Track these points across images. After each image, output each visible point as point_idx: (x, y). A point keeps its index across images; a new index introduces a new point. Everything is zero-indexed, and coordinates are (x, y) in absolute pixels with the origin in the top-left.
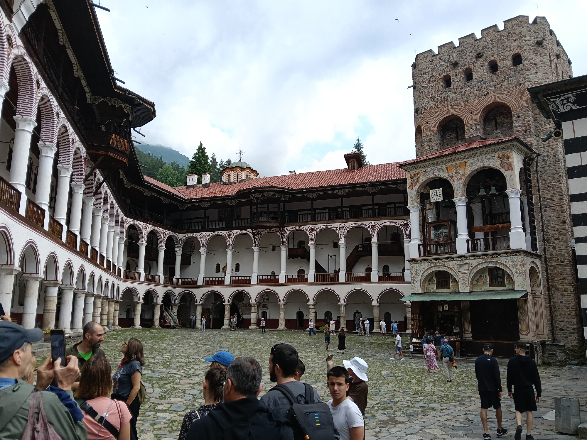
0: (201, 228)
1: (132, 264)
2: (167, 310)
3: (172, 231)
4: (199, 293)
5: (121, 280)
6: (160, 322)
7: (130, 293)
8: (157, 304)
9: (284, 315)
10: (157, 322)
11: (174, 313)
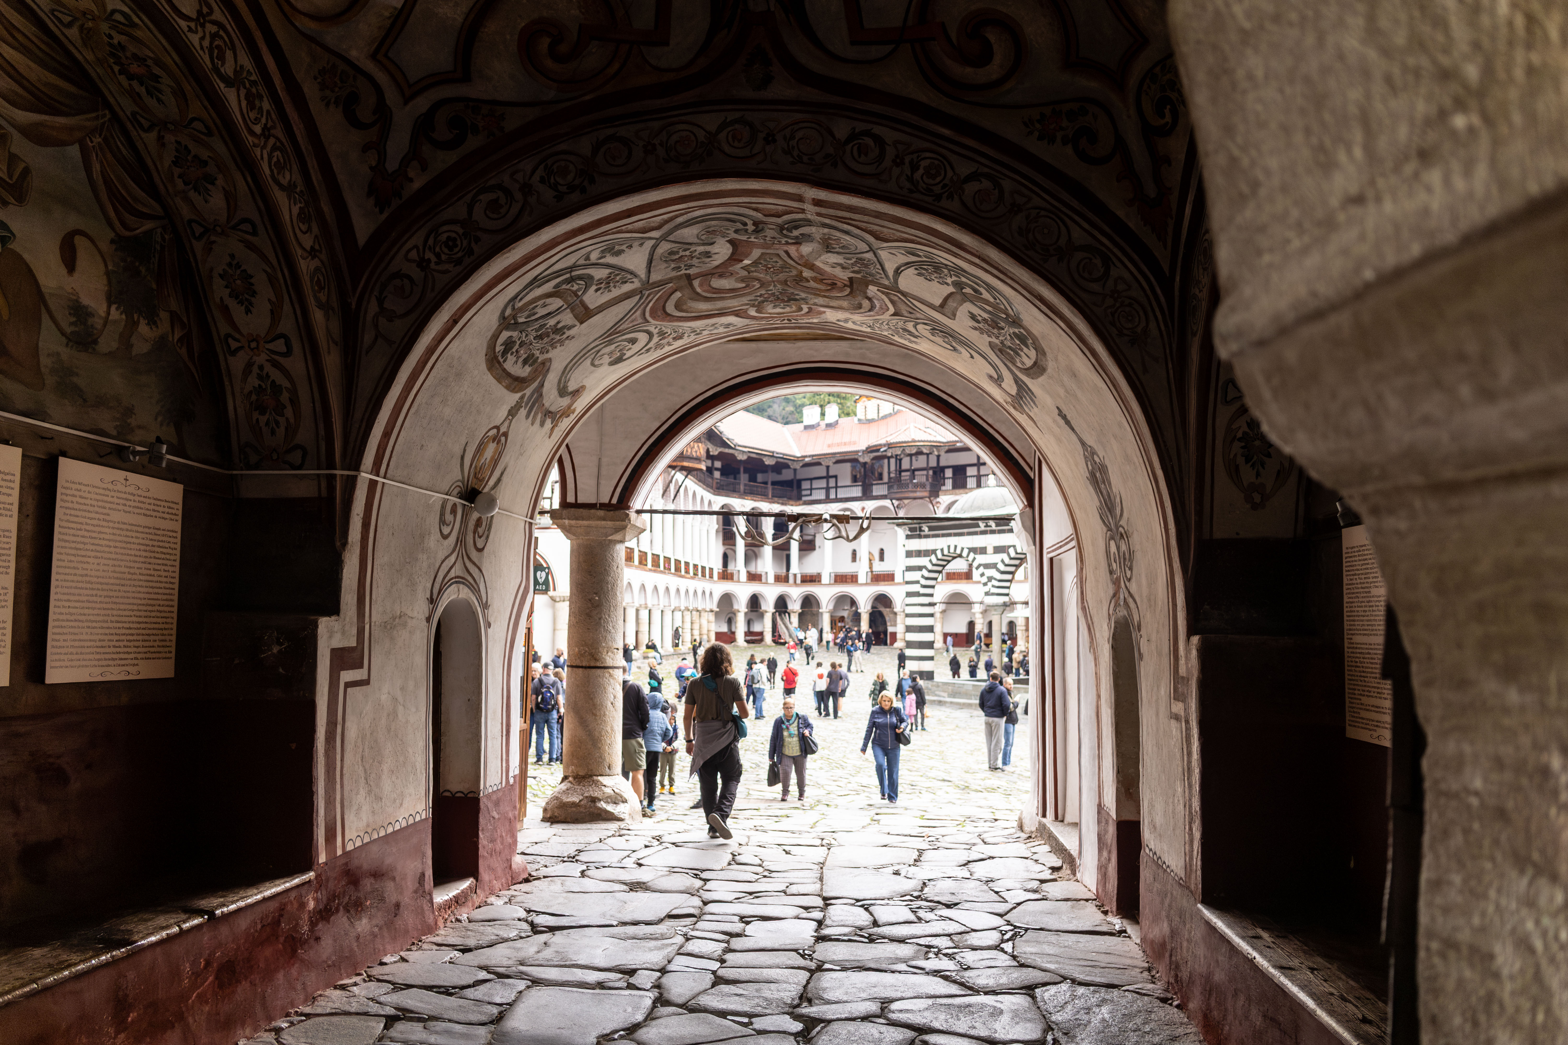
0: (823, 497)
1: (729, 553)
2: (782, 620)
3: (783, 504)
4: (826, 595)
5: (715, 582)
6: (773, 636)
7: (727, 600)
8: (766, 612)
9: (942, 627)
10: (768, 638)
11: (791, 623)
